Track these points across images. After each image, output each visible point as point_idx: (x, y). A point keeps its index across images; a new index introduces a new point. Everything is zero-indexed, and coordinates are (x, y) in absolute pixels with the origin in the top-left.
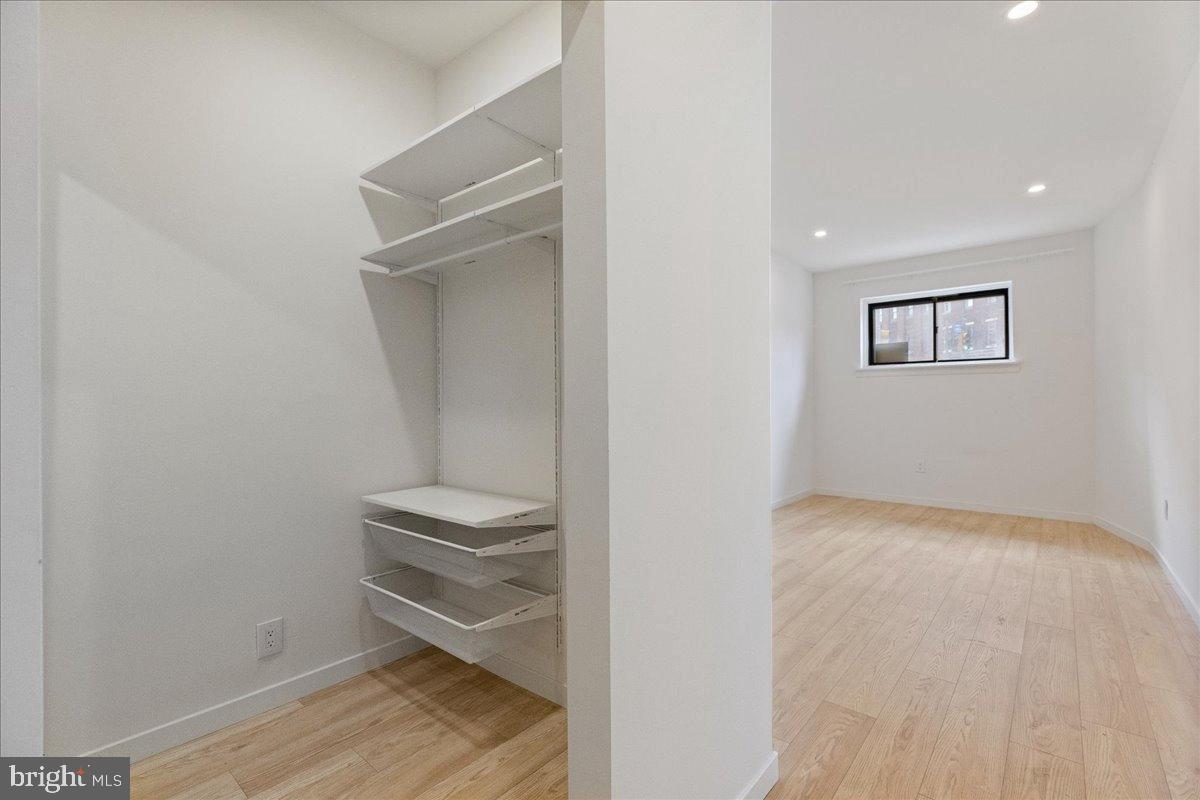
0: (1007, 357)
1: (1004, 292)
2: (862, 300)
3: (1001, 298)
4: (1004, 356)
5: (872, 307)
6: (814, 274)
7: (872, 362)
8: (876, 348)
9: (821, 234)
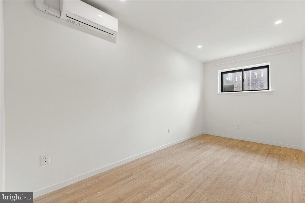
0: (268, 89)
1: (268, 67)
2: (219, 71)
3: (266, 69)
4: (267, 89)
5: (223, 73)
6: (204, 63)
7: (222, 91)
8: (224, 87)
9: (200, 47)
